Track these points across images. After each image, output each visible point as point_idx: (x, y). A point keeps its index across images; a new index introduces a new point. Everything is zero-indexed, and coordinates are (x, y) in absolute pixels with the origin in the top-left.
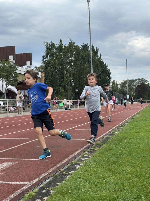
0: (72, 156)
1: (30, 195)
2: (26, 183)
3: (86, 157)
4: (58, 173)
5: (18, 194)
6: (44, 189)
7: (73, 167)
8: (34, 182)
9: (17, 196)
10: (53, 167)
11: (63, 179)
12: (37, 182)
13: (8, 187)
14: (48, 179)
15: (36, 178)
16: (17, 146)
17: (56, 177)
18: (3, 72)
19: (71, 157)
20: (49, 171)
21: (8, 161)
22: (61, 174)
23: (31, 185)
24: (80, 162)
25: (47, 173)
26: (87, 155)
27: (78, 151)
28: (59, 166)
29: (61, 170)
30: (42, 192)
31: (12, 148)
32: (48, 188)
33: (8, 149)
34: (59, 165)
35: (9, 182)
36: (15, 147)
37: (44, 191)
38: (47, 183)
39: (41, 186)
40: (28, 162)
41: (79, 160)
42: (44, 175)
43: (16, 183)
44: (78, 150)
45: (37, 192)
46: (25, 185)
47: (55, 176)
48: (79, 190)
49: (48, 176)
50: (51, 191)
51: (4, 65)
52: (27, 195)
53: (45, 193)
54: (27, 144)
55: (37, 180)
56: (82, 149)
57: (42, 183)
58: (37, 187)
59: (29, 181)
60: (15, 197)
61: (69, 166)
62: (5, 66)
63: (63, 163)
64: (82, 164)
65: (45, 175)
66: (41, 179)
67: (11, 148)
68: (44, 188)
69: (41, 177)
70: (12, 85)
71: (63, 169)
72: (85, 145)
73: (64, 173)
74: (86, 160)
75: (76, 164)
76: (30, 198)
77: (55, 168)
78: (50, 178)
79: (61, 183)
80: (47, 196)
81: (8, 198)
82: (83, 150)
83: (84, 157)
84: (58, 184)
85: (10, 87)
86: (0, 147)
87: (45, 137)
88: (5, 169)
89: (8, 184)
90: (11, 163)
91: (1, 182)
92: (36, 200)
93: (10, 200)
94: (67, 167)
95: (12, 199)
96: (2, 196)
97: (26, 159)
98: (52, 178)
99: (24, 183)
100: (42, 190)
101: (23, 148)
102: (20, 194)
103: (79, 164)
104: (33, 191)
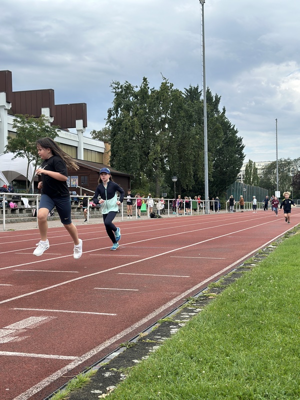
0: (163, 308)
1: (81, 381)
2: (72, 358)
3: (192, 311)
4: (135, 341)
5: (57, 379)
6: (107, 370)
7: (164, 329)
8: (89, 357)
9: (55, 381)
10: (126, 328)
11: (146, 353)
12: (94, 356)
13: (37, 364)
14: (115, 352)
15: (91, 349)
16: (55, 286)
17: (131, 348)
18: (30, 141)
19: (162, 310)
20: (118, 337)
21: (38, 314)
22: (141, 343)
23: (83, 361)
24: (179, 321)
25: (113, 340)
26: (194, 306)
27: (175, 299)
28: (137, 326)
29: (142, 335)
30: (103, 375)
31: (46, 289)
32: (115, 370)
33: (38, 291)
34: (137, 325)
35: (40, 355)
36: (50, 287)
37: (107, 375)
38: (114, 358)
40: (77, 317)
41: (178, 316)
42: (107, 343)
43: (52, 356)
44: (175, 298)
45: (93, 376)
46: (70, 361)
47: (129, 346)
48: (177, 374)
49: (117, 345)
50: (122, 375)
51: (32, 127)
52: (74, 381)
53: (109, 378)
54: (74, 283)
55: (94, 352)
56: (183, 295)
57: (105, 359)
58: (95, 365)
59: (79, 353)
60: (52, 383)
61: (157, 327)
62: (34, 128)
63: (145, 320)
64: (183, 325)
65: (109, 344)
66: (103, 351)
67: (43, 290)
68: (107, 368)
69: (101, 348)
71: (146, 333)
72: (189, 288)
73: (148, 340)
74: (191, 316)
75: (170, 323)
76: (80, 388)
77: (129, 330)
78: (119, 349)
79: (141, 360)
80: (114, 384)
81: (37, 385)
82: (185, 297)
83: (186, 310)
84: (136, 361)
86: (22, 286)
87: (109, 270)
88: (31, 329)
89: (37, 359)
90: (44, 318)
91: (23, 354)
92: (92, 392)
93: (42, 390)
94: (153, 328)
95: (46, 388)
96: (25, 380)
97: (72, 312)
98: (124, 349)
99: (69, 357)
100: (104, 372)
101: (67, 289)
102: (60, 379)
103: (176, 324)
104: (87, 373)
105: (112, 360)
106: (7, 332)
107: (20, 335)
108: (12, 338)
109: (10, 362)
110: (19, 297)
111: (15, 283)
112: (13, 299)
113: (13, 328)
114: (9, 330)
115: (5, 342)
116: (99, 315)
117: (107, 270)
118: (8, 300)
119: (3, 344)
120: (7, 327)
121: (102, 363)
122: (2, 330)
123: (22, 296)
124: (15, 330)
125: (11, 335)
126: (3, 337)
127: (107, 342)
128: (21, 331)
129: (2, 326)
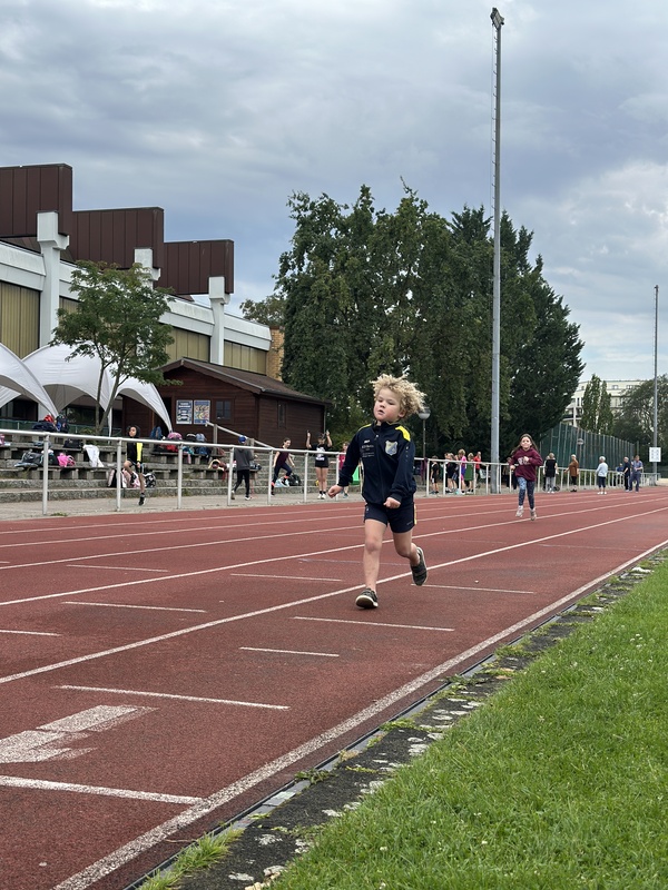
0: (394, 697)
1: (206, 852)
2: (188, 799)
3: (458, 707)
4: (329, 768)
5: (154, 846)
6: (266, 829)
7: (395, 747)
8: (226, 799)
9: (148, 850)
10: (310, 737)
11: (354, 795)
12: (237, 797)
13: (110, 810)
14: (284, 790)
15: (232, 781)
16: (154, 640)
17: (321, 782)
18: (107, 320)
19: (390, 702)
20: (292, 757)
21: (115, 701)
22: (343, 773)
23: (212, 808)
24: (428, 727)
25: (280, 764)
26: (463, 696)
27: (419, 679)
28: (334, 735)
29: (346, 755)
30: (258, 842)
31: (134, 645)
32: (284, 830)
33: (115, 650)
34: (333, 733)
35: (117, 792)
36: (143, 643)
37: (266, 840)
38: (283, 804)
39: (256, 815)
40: (200, 710)
41: (427, 717)
42: (268, 771)
43: (144, 795)
44: (419, 675)
45: (236, 842)
46: (183, 807)
47: (316, 778)
48: (424, 844)
49: (288, 776)
50: (298, 842)
51: (112, 289)
52: (192, 852)
53: (270, 848)
54: (196, 635)
55: (238, 789)
56: (438, 671)
57: (261, 805)
58: (239, 819)
59: (204, 790)
60: (142, 854)
61: (379, 739)
62: (118, 293)
63: (352, 723)
64: (437, 736)
65: (271, 773)
66: (257, 787)
67: (127, 647)
68: (267, 825)
69: (254, 780)
70: (142, 376)
71: (355, 752)
72: (453, 656)
73: (358, 768)
74: (456, 718)
75: (410, 732)
76: (205, 867)
77: (316, 744)
78: (293, 784)
79: (342, 810)
80: (280, 861)
81: (110, 858)
82: (442, 676)
83: (445, 704)
84: (331, 813)
85: (132, 384)
86: (81, 639)
87: (274, 609)
88: (99, 734)
89: (112, 799)
90: (128, 711)
91: (80, 788)
92: (232, 877)
93: (120, 869)
94: (369, 742)
95: (128, 864)
96: (83, 846)
97: (191, 698)
98: (305, 784)
99: (182, 798)
100: (260, 834)
101: (180, 648)
102: (160, 846)
103: (423, 734)
104: (220, 835)
105: (277, 809)
106: (45, 738)
107: (75, 745)
108: (57, 752)
109: (49, 803)
110: (74, 661)
111: (66, 631)
112: (61, 664)
113: (57, 729)
114: (50, 734)
115: (40, 758)
116: (250, 708)
117: (268, 610)
118: (50, 668)
119: (37, 763)
120: (46, 727)
121: (255, 813)
122: (35, 733)
123: (81, 659)
124: (62, 735)
125: (54, 744)
126: (35, 748)
127: (266, 767)
128: (76, 737)
129: (34, 724)
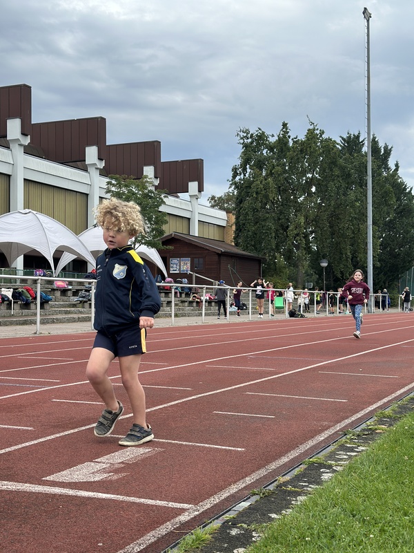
0: (310, 443)
1: (198, 539)
2: (186, 506)
3: (352, 450)
4: (271, 487)
5: (166, 534)
6: (234, 525)
7: (313, 473)
8: (208, 506)
9: (163, 537)
10: (259, 468)
11: (288, 505)
12: (215, 505)
13: (138, 512)
14: (244, 501)
15: (212, 495)
16: (161, 407)
17: (267, 497)
19: (308, 447)
20: (248, 480)
22: (281, 491)
23: (201, 511)
24: (333, 462)
25: (241, 485)
26: (355, 443)
27: (326, 432)
28: (273, 467)
29: (282, 479)
30: (229, 533)
31: (149, 410)
32: (245, 526)
34: (273, 466)
35: (142, 500)
36: (155, 408)
37: (234, 532)
38: (244, 510)
39: (228, 516)
40: (190, 450)
41: (332, 456)
42: (233, 489)
43: (159, 503)
44: (326, 429)
45: (215, 533)
46: (183, 510)
47: (263, 494)
48: (333, 537)
49: (246, 492)
50: (254, 534)
51: (131, 191)
52: (189, 538)
53: (237, 537)
54: (186, 404)
55: (215, 500)
56: (338, 427)
57: (230, 510)
58: (217, 518)
59: (195, 500)
60: (159, 539)
61: (302, 470)
62: (135, 193)
63: (285, 460)
64: (339, 468)
65: (236, 490)
66: (227, 499)
68: (234, 523)
69: (225, 494)
70: (149, 244)
71: (287, 478)
72: (347, 418)
73: (290, 488)
74: (350, 457)
75: (321, 465)
76: (197, 548)
77: (262, 472)
78: (249, 498)
79: (281, 514)
80: (243, 545)
81: (140, 541)
82: (341, 430)
83: (343, 448)
84: (273, 516)
85: (143, 249)
87: (233, 387)
88: (130, 465)
89: (139, 505)
90: (147, 450)
91: (120, 498)
93: (147, 548)
94: (296, 471)
95: (151, 545)
96: (124, 533)
97: (184, 443)
98: (256, 498)
99: (182, 505)
100: (230, 528)
101: (177, 412)
102: (170, 534)
103: (330, 467)
104: (206, 528)
105: (240, 513)
106: (98, 467)
107: (116, 471)
108: (106, 475)
109: (103, 507)
113: (106, 461)
114: (101, 464)
115: (96, 479)
116: (221, 449)
117: (230, 388)
119: (94, 482)
120: (99, 460)
121: (227, 515)
122: (93, 464)
124: (109, 465)
125: (104, 471)
126: (93, 473)
127: (233, 486)
128: (116, 466)
129: (92, 458)
